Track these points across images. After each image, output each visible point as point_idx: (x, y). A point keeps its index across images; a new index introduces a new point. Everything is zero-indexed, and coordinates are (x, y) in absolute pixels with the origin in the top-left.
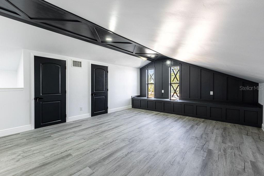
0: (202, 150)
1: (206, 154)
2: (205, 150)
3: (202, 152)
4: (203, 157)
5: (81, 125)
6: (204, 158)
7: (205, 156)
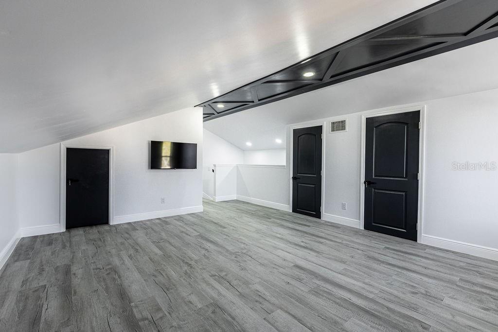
0: (150, 317)
1: (138, 316)
2: (146, 322)
3: (146, 314)
4: (136, 306)
5: (309, 226)
6: (132, 304)
7: (135, 310)
